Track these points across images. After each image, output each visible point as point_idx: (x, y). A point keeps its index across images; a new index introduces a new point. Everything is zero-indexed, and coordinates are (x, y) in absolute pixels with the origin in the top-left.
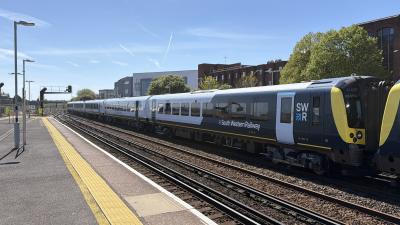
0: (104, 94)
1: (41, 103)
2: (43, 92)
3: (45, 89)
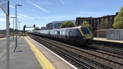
0: (43, 28)
1: (24, 31)
3: (25, 26)
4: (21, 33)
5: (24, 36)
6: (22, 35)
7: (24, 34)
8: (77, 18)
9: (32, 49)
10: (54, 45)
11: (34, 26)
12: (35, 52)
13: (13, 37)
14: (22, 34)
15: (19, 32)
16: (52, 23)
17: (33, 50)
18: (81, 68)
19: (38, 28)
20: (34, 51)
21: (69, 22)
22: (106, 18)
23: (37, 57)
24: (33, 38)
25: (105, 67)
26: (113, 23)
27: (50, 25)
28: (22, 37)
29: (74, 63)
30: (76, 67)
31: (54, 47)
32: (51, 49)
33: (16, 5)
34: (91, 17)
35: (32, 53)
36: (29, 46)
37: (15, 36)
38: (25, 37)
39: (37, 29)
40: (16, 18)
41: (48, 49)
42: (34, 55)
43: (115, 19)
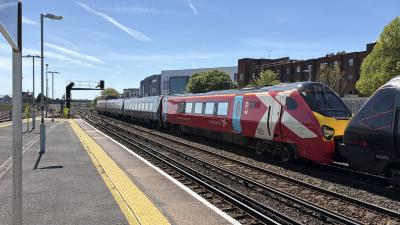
0: (129, 94)
1: (67, 102)
2: (70, 88)
3: (72, 84)
4: (57, 107)
5: (69, 116)
6: (61, 115)
7: (66, 111)
8: (240, 61)
9: (94, 161)
10: (167, 149)
11: (102, 84)
12: (104, 172)
13: (31, 120)
14: (61, 112)
15: (52, 106)
16: (158, 77)
17: (96, 164)
18: (253, 222)
19: (113, 91)
20: (100, 166)
21: (216, 72)
22: (336, 63)
23: (110, 186)
24: (96, 126)
25: (329, 219)
26: (357, 77)
27: (154, 81)
28: (62, 121)
29: (230, 208)
30: (238, 218)
31: (166, 154)
32: (156, 162)
33: (42, 15)
34: (287, 58)
35: (93, 173)
36: (82, 151)
37: (38, 119)
38: (71, 121)
39: (111, 95)
40: (42, 58)
41: (145, 161)
42: (101, 180)
43: (364, 64)
